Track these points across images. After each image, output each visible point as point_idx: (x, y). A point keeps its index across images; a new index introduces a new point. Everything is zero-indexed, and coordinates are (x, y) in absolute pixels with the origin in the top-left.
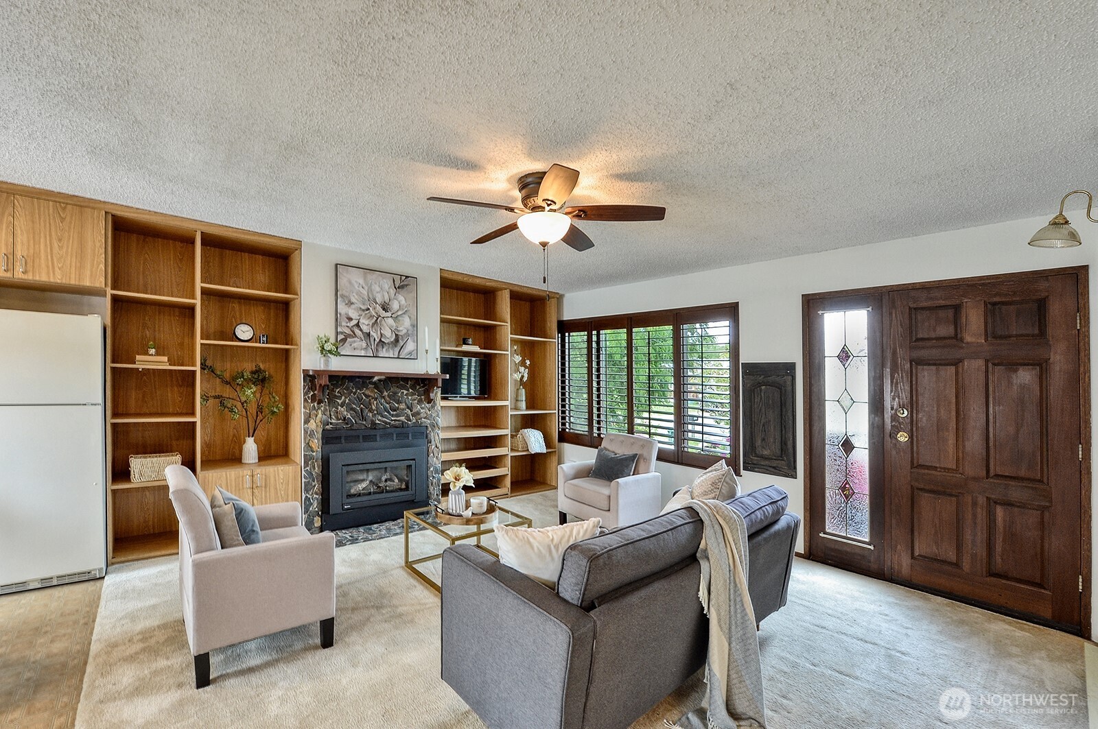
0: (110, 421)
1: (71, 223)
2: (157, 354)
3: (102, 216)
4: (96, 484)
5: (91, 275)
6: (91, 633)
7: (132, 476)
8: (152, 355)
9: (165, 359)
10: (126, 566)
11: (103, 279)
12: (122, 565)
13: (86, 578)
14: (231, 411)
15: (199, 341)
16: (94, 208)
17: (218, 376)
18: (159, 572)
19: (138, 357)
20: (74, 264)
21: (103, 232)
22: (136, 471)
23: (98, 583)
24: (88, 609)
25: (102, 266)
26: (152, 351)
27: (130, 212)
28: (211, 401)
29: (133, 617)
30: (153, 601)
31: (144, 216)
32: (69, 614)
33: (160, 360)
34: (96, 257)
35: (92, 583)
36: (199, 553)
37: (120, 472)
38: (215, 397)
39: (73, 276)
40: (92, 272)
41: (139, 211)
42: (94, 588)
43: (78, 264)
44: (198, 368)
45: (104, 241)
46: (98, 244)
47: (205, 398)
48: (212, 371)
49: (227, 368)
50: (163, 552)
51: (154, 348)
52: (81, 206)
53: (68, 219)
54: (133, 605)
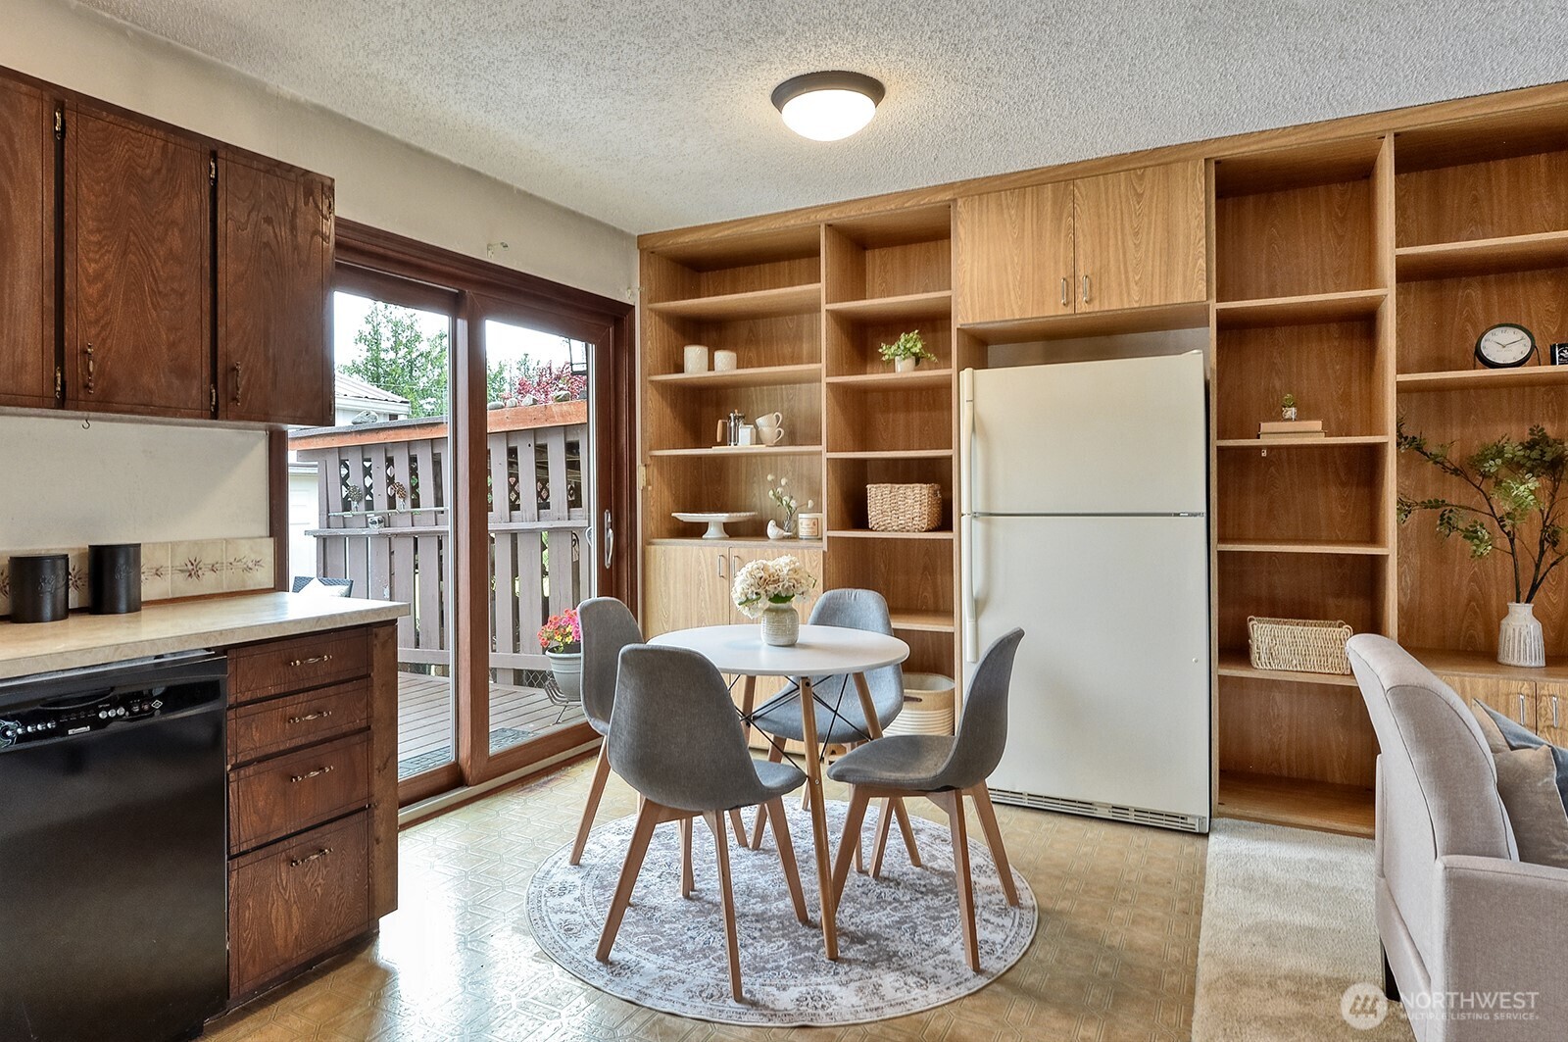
0: (1216, 547)
1: (1151, 198)
2: (1299, 418)
3: (1201, 170)
4: (1196, 661)
5: (1185, 282)
6: (1197, 935)
7: (1254, 656)
8: (1290, 420)
9: (1317, 425)
10: (1245, 827)
11: (1202, 286)
12: (1237, 821)
13: (1178, 826)
14: (1471, 535)
15: (1391, 377)
16: (1186, 160)
17: (1435, 459)
18: (1310, 860)
19: (1265, 427)
20: (1157, 270)
21: (1202, 199)
22: (1264, 647)
23: (1199, 843)
24: (1185, 885)
25: (1202, 262)
26: (1291, 412)
27: (1248, 145)
28: (1416, 512)
29: (1272, 935)
30: (1307, 919)
31: (1276, 142)
32: (1157, 883)
33: (1308, 429)
34: (1192, 247)
35: (1187, 838)
36: (1452, 854)
37: (1233, 646)
38: (1426, 505)
39: (1156, 292)
40: (1185, 277)
41: (1263, 136)
42: (1191, 850)
43: (1164, 269)
44: (1390, 438)
45: (1203, 215)
46: (1194, 223)
47: (1404, 508)
48: (1419, 448)
49: (1456, 439)
50: (1315, 821)
51: (1294, 405)
52: (1167, 164)
53: (1147, 193)
54: (1267, 912)
